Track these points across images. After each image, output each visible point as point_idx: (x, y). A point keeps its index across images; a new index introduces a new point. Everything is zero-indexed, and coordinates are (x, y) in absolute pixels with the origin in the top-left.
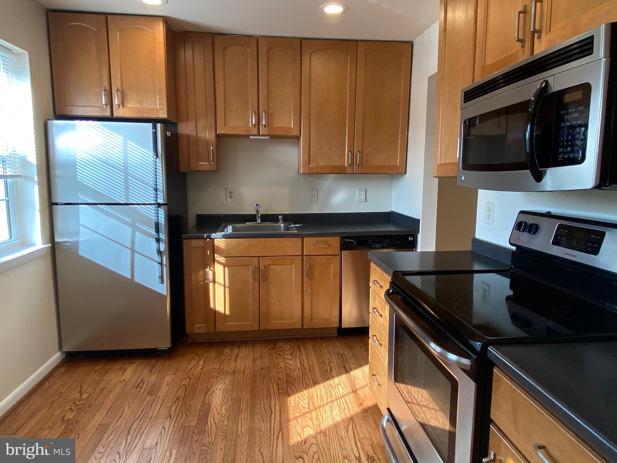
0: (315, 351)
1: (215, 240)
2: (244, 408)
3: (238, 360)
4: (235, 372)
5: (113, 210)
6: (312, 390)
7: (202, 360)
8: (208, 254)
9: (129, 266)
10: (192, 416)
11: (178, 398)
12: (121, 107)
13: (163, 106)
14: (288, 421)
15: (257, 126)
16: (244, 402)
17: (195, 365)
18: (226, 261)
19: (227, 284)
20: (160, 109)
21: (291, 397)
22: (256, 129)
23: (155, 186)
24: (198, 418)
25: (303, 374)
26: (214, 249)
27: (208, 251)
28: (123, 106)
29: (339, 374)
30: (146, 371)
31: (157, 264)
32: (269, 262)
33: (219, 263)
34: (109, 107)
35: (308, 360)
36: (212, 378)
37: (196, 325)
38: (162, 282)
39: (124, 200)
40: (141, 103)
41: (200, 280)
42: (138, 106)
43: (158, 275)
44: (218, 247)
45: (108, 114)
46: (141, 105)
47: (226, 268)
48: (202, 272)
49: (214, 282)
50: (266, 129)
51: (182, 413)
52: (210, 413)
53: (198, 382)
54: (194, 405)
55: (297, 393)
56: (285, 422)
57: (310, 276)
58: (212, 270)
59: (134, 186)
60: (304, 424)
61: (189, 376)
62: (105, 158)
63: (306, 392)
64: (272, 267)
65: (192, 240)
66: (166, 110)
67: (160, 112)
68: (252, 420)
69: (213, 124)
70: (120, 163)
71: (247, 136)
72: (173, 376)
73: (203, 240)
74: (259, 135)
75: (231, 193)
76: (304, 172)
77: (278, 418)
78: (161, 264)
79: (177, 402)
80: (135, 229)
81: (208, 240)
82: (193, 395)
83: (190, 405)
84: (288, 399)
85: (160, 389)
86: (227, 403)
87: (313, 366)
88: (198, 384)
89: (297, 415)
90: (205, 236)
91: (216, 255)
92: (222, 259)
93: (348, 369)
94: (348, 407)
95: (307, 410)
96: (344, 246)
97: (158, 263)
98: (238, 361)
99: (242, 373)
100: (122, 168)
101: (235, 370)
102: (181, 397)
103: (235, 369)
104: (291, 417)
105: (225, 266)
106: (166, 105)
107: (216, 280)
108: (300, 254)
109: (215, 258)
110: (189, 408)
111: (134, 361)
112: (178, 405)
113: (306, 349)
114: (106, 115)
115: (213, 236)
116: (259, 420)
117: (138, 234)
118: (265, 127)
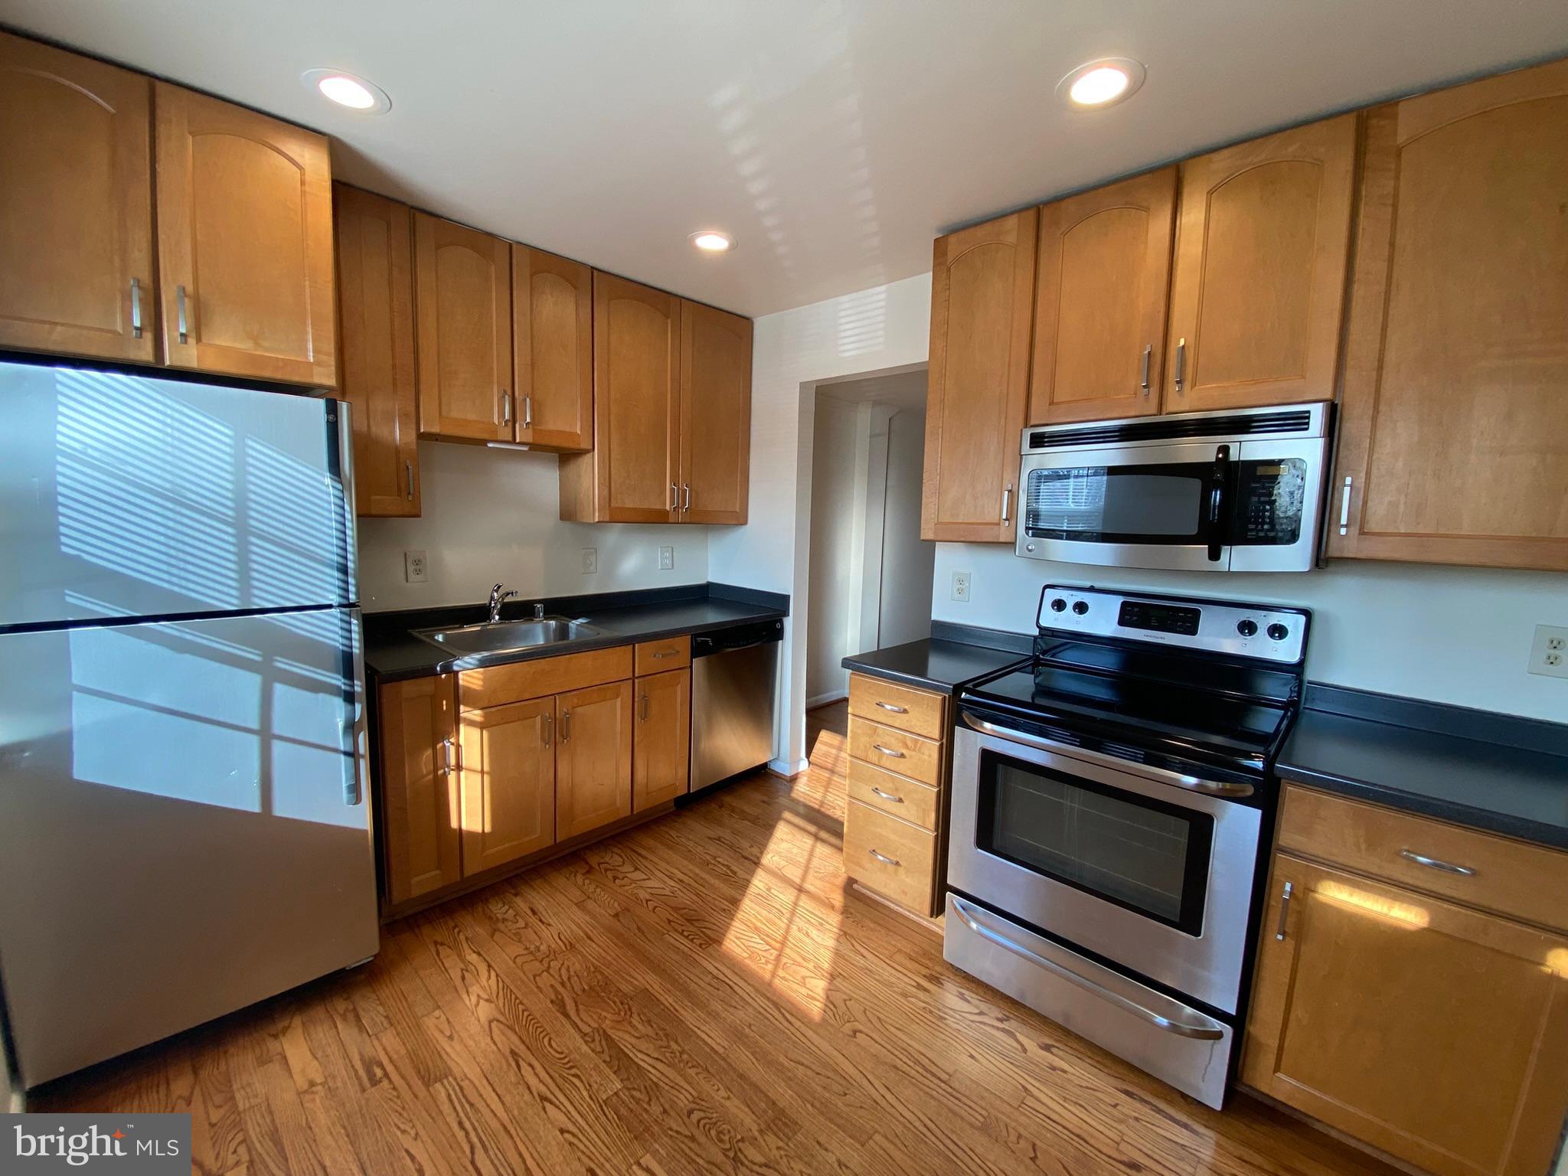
0: (670, 848)
1: (460, 675)
2: (674, 1004)
3: (547, 916)
4: (571, 944)
5: (197, 633)
6: (740, 915)
7: (468, 951)
8: (445, 708)
9: (256, 781)
10: (593, 1073)
11: (513, 1052)
12: (192, 341)
13: (324, 358)
14: (770, 984)
15: (510, 424)
16: (662, 992)
17: (462, 966)
18: (485, 716)
19: (486, 768)
20: (318, 363)
21: (725, 943)
22: (509, 429)
23: (341, 560)
24: (611, 1068)
25: (697, 895)
26: (457, 696)
27: (444, 702)
28: (199, 340)
29: (752, 873)
30: (347, 1032)
31: (342, 757)
32: (576, 701)
33: (471, 723)
34: (148, 336)
35: (677, 868)
36: (537, 978)
37: (416, 879)
38: (358, 800)
39: (235, 601)
40: (256, 340)
41: (425, 771)
42: (246, 346)
43: (344, 785)
44: (468, 689)
45: (144, 354)
46: (257, 344)
47: (484, 732)
48: (429, 752)
49: (459, 767)
50: (530, 431)
51: (564, 1078)
52: (623, 1047)
53: (516, 998)
54: (568, 1048)
55: (726, 931)
56: (767, 990)
57: (645, 716)
58: (452, 744)
59: (267, 562)
60: (799, 978)
61: (478, 996)
62: (168, 486)
63: (736, 924)
64: (579, 710)
65: (405, 683)
66: (333, 368)
67: (317, 370)
68: (715, 1016)
69: (412, 409)
70: (223, 501)
71: (483, 442)
72: (437, 1013)
73: (430, 679)
74: (513, 441)
75: (417, 562)
76: (601, 519)
77: (749, 989)
78: (352, 754)
79: (522, 1063)
80: (270, 677)
81: (443, 676)
82: (539, 1030)
83: (562, 1053)
84: (723, 947)
85: (440, 1056)
86: (630, 1009)
87: (697, 875)
88: (521, 1003)
89: (770, 967)
90: (438, 669)
91: (462, 708)
92: (476, 715)
93: (756, 860)
94: (823, 920)
95: (775, 953)
96: (696, 652)
97: (346, 754)
98: (551, 921)
99: (588, 941)
100: (230, 513)
101: (566, 942)
102: (516, 1047)
103: (563, 938)
104: (767, 976)
105: (482, 726)
106: (333, 354)
107: (464, 764)
108: (631, 676)
109: (459, 713)
110: (566, 1060)
111: (281, 1025)
112: (530, 1065)
113: (650, 849)
114: (137, 358)
115: (457, 665)
116: (726, 1010)
117: (279, 689)
118: (527, 427)
